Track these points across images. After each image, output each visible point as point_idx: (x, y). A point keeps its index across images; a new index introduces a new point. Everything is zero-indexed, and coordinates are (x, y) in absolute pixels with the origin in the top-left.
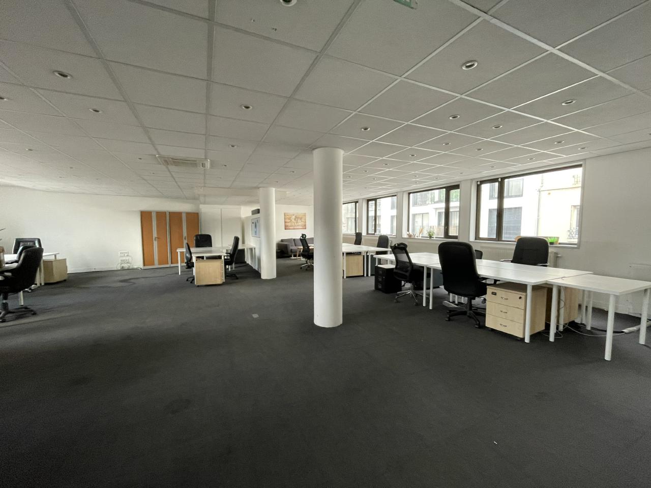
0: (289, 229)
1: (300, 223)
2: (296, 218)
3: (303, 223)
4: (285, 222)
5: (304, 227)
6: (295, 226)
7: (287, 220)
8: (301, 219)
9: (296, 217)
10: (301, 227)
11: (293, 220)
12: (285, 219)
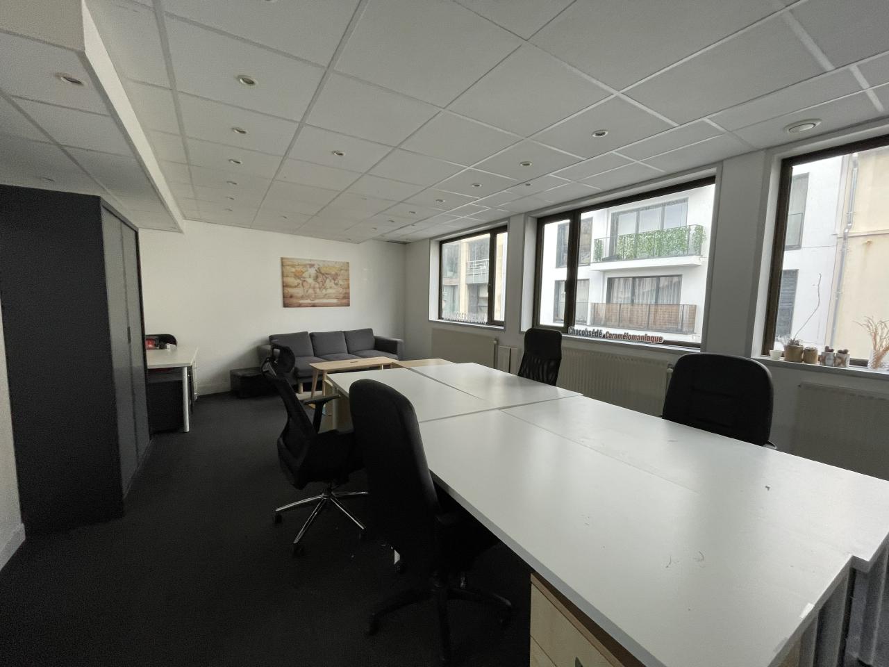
0: (300, 306)
1: (332, 289)
2: (321, 275)
3: (341, 290)
4: (285, 286)
5: (345, 301)
6: (316, 298)
7: (291, 280)
8: (335, 277)
9: (319, 271)
10: (335, 301)
11: (310, 281)
12: (283, 276)
